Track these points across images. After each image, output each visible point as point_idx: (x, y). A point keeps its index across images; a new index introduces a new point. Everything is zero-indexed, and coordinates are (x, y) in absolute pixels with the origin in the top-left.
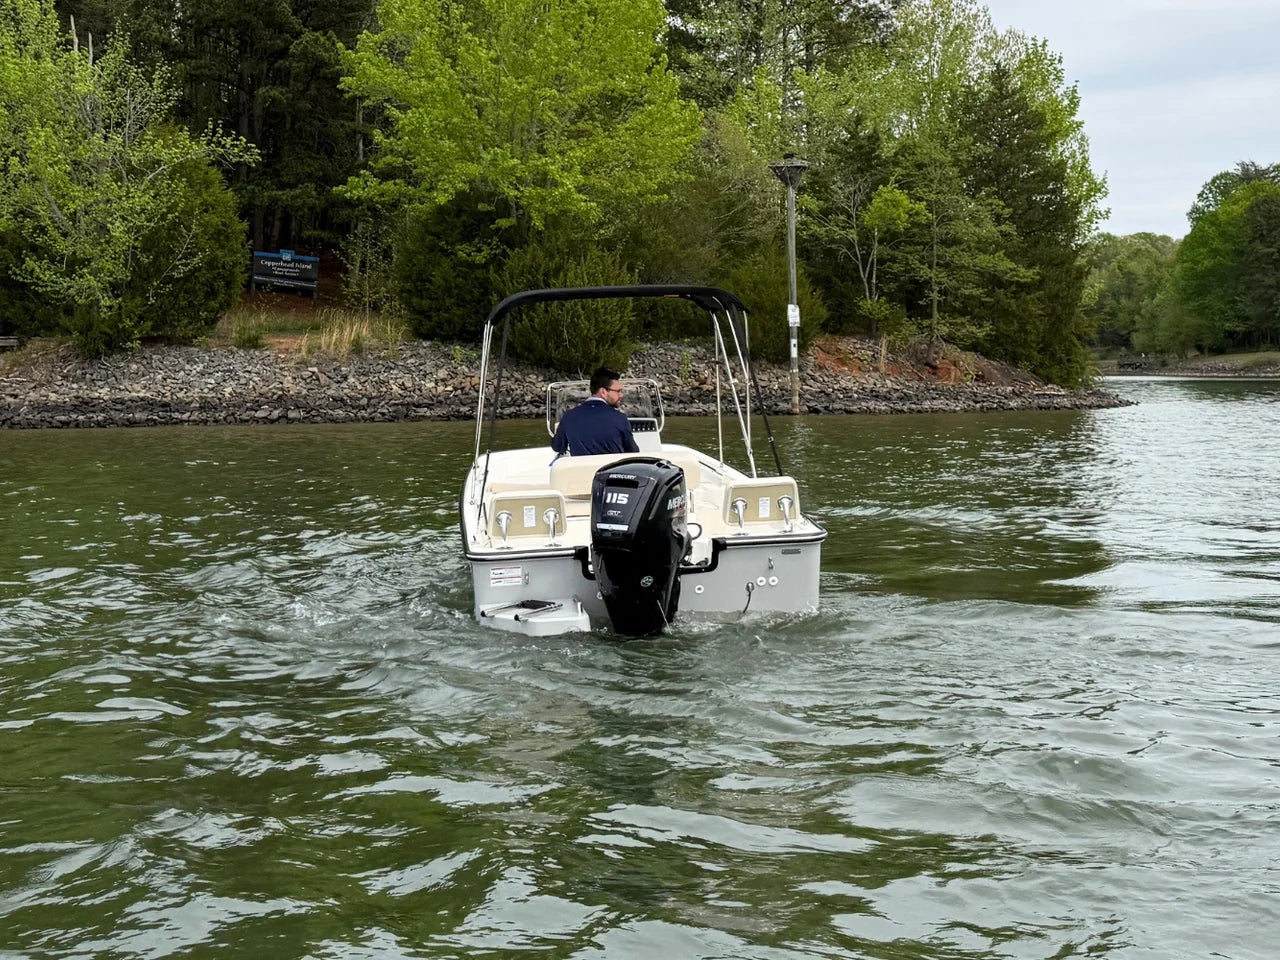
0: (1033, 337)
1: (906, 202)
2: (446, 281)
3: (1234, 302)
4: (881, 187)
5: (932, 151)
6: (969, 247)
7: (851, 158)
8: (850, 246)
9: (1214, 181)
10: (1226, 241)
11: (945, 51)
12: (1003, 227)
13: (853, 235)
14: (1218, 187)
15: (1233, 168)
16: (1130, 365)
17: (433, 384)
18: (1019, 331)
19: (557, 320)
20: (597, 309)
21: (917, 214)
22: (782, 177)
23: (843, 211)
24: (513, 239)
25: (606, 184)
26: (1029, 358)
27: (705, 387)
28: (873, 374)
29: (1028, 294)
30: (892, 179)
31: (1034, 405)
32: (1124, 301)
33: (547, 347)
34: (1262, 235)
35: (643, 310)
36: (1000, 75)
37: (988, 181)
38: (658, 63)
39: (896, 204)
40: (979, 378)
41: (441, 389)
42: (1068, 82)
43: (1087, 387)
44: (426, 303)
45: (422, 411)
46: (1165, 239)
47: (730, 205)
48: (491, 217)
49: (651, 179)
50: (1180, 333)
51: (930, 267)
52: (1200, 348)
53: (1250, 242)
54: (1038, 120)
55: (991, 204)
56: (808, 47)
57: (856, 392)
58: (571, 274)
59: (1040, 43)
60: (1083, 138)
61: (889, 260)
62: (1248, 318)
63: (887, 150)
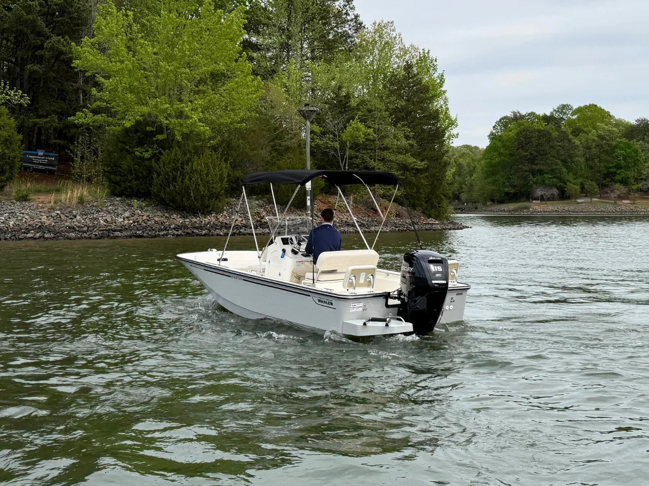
0: (423, 196)
1: (363, 129)
2: (129, 166)
3: (510, 178)
4: (351, 121)
5: (377, 103)
6: (394, 151)
7: (336, 106)
8: (336, 150)
9: (500, 121)
10: (506, 150)
11: (380, 55)
12: (410, 142)
13: (337, 145)
14: (502, 123)
15: (509, 114)
16: (459, 209)
17: (122, 220)
18: (417, 193)
19: (188, 187)
20: (209, 181)
21: (369, 134)
22: (304, 116)
23: (332, 133)
24: (165, 145)
25: (214, 118)
26: (421, 206)
27: (263, 220)
28: (346, 214)
29: (421, 174)
30: (357, 117)
31: (423, 228)
32: (457, 178)
33: (182, 201)
34: (523, 146)
35: (232, 182)
36: (408, 67)
37: (403, 119)
38: (241, 57)
39: (358, 129)
40: (398, 215)
41: (126, 222)
42: (439, 71)
43: (448, 219)
44: (118, 178)
45: (117, 233)
46: (476, 148)
47: (276, 129)
48: (153, 134)
49: (236, 116)
50: (484, 193)
51: (375, 161)
52: (493, 201)
53: (517, 150)
54: (426, 89)
55: (404, 130)
56: (312, 52)
57: (338, 223)
58: (195, 163)
59: (426, 52)
60: (446, 99)
61: (354, 157)
62: (515, 186)
63: (353, 103)
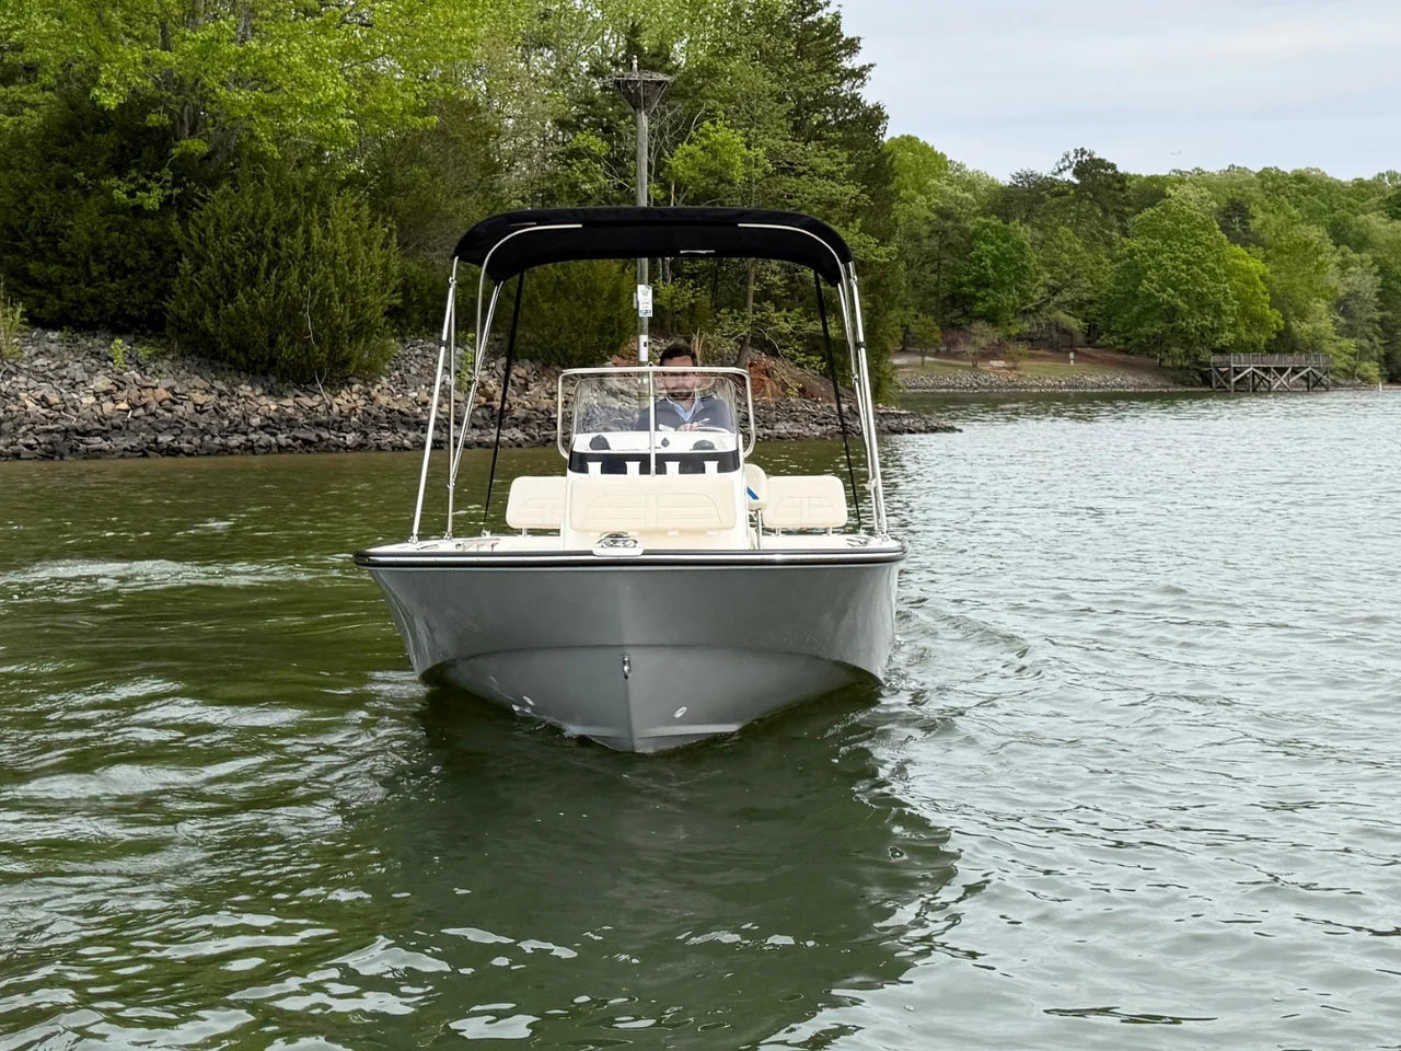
1: (739, 146)
2: (92, 235)
17: (92, 399)
19: (296, 301)
20: (355, 284)
24: (200, 175)
33: (272, 342)
41: (108, 406)
44: (54, 270)
45: (97, 442)
48: (165, 137)
